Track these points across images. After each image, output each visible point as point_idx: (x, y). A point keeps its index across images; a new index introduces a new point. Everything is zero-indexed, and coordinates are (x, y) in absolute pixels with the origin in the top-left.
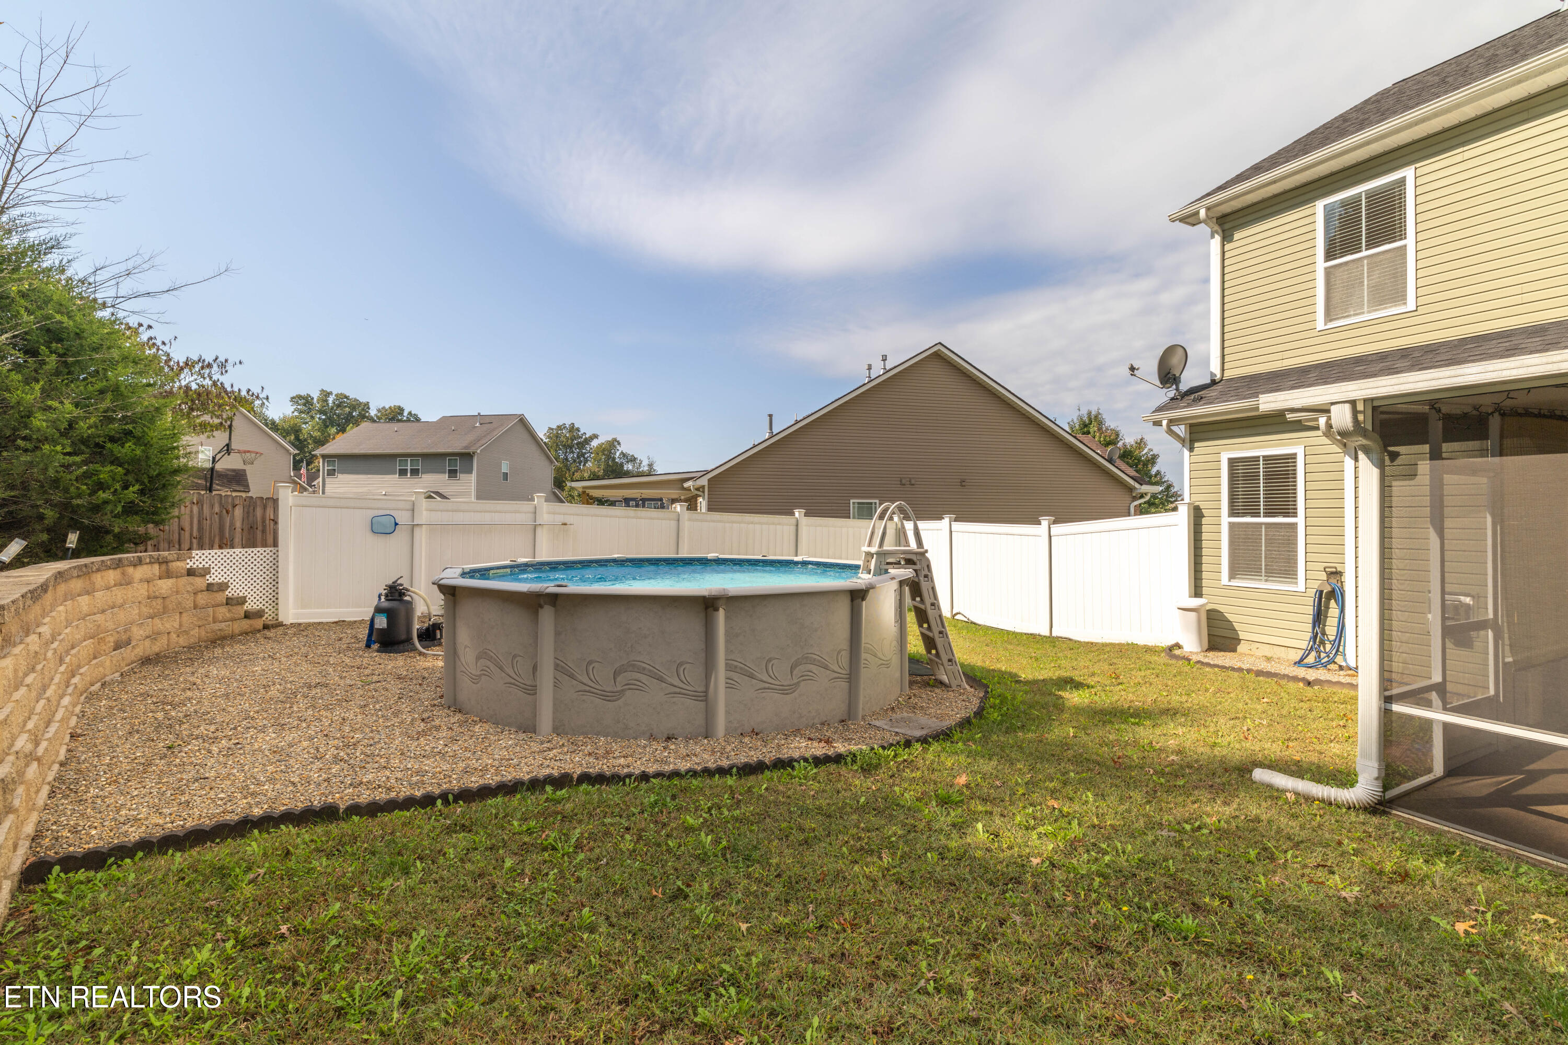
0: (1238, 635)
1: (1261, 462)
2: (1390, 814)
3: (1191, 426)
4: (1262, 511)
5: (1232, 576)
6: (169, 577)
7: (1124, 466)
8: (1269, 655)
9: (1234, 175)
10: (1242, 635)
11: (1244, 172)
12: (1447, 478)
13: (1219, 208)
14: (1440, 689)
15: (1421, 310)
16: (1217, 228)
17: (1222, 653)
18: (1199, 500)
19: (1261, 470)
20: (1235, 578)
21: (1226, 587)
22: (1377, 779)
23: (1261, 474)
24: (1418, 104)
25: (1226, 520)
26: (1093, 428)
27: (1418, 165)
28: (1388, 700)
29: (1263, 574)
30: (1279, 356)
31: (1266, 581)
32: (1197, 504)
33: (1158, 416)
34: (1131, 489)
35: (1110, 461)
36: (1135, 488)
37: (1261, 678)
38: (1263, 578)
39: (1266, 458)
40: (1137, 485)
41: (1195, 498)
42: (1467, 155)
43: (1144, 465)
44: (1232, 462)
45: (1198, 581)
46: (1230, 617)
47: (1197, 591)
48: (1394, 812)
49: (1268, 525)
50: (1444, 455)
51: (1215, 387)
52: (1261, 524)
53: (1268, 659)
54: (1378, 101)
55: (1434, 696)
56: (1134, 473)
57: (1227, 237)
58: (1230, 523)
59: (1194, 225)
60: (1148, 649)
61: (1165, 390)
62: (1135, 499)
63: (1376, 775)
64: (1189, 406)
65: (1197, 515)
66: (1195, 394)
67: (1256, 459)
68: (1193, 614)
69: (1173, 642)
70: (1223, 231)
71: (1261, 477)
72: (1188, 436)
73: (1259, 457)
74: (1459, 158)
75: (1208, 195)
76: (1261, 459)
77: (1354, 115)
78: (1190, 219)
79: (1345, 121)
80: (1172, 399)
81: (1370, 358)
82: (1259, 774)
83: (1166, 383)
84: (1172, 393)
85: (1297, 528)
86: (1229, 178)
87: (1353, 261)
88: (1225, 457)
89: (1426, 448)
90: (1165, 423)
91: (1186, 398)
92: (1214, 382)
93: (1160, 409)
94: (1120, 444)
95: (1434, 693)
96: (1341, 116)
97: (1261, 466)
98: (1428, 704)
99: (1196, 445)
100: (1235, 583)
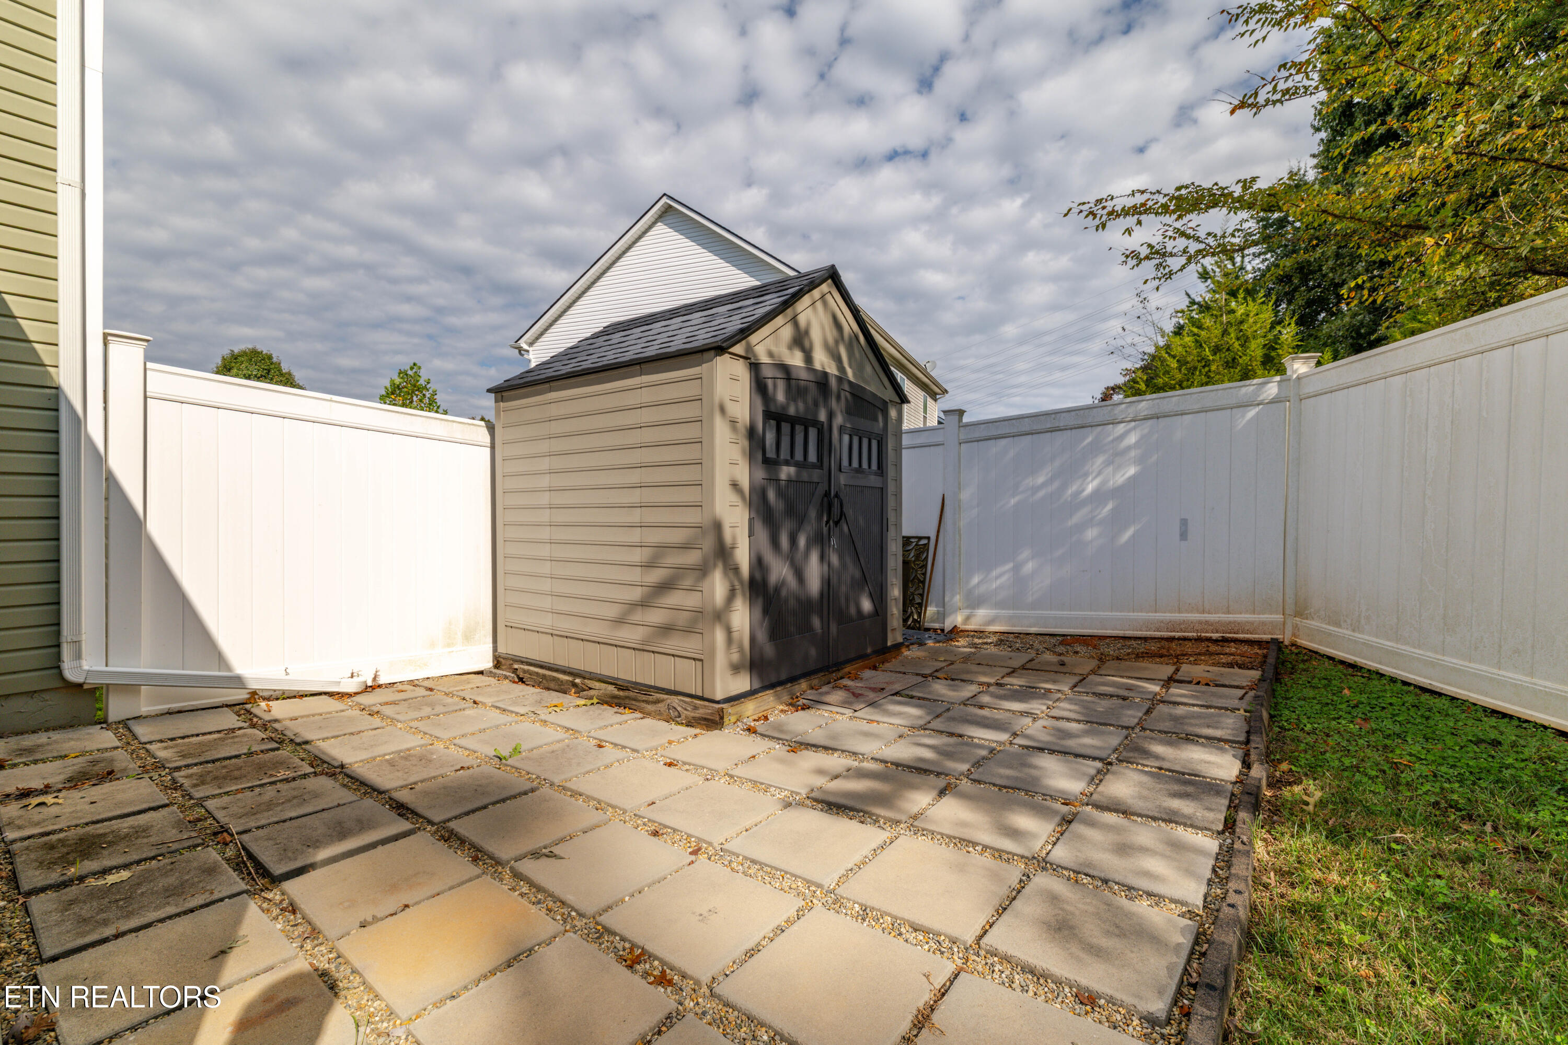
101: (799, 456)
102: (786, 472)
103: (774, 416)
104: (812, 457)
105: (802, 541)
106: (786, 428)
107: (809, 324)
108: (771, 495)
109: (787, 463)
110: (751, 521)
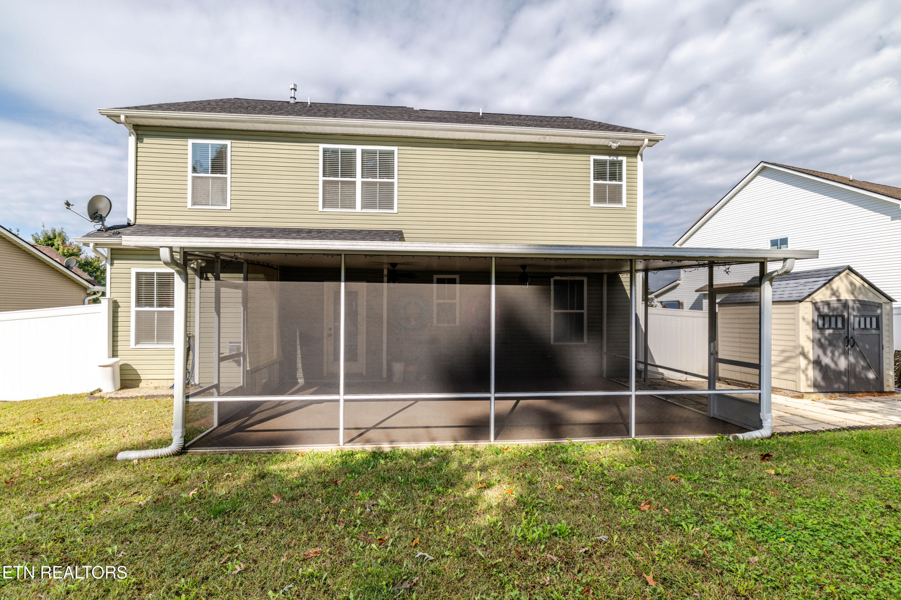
0: (140, 377)
1: (155, 276)
2: (187, 452)
3: (112, 249)
4: (155, 304)
5: (137, 342)
7: (80, 272)
8: (157, 385)
9: (147, 104)
10: (142, 377)
11: (154, 105)
12: (223, 290)
13: (133, 119)
14: (217, 387)
15: (233, 210)
16: (132, 131)
17: (129, 390)
18: (115, 296)
19: (155, 280)
20: (138, 344)
21: (133, 350)
22: (181, 437)
23: (155, 283)
24: (234, 113)
25: (134, 309)
26: (57, 242)
27: (233, 141)
28: (187, 397)
29: (155, 340)
30: (168, 217)
31: (157, 344)
32: (115, 299)
33: (87, 240)
34: (85, 289)
35: (68, 267)
36: (89, 288)
37: (148, 400)
38: (155, 342)
39: (158, 274)
40: (90, 286)
41: (113, 295)
42: (250, 145)
43: (101, 273)
44: (138, 275)
45: (115, 348)
46: (135, 367)
47: (114, 354)
48: (189, 451)
49: (158, 312)
50: (221, 279)
51: (129, 228)
52: (155, 311)
53: (156, 388)
54: (225, 102)
55: (214, 390)
56: (88, 277)
57: (139, 139)
58: (136, 311)
59: (118, 123)
60: (76, 397)
61: (93, 223)
62: (89, 295)
63: (181, 435)
64: (110, 236)
65: (115, 306)
66: (116, 230)
67: (152, 274)
68: (110, 369)
69: (96, 389)
70: (137, 134)
71: (155, 285)
72: (110, 256)
73: (154, 273)
74: (247, 145)
75: (128, 108)
76: (155, 274)
77: (213, 103)
78: (115, 118)
79: (209, 104)
80: (99, 230)
81: (211, 228)
82: (121, 456)
83: (95, 219)
84: (99, 226)
85: (173, 314)
86: (144, 104)
87: (205, 177)
88: (134, 271)
89: (242, 275)
90: (91, 245)
91: (109, 231)
92: (129, 225)
93: (88, 235)
94: (82, 256)
95: (214, 389)
96: (209, 101)
97: (155, 278)
98: (212, 395)
99: (115, 262)
100: (138, 346)
101: (833, 325)
102: (828, 332)
103: (822, 316)
104: (840, 325)
105: (837, 354)
106: (827, 319)
107: (838, 288)
108: (823, 340)
109: (828, 329)
110: (813, 345)
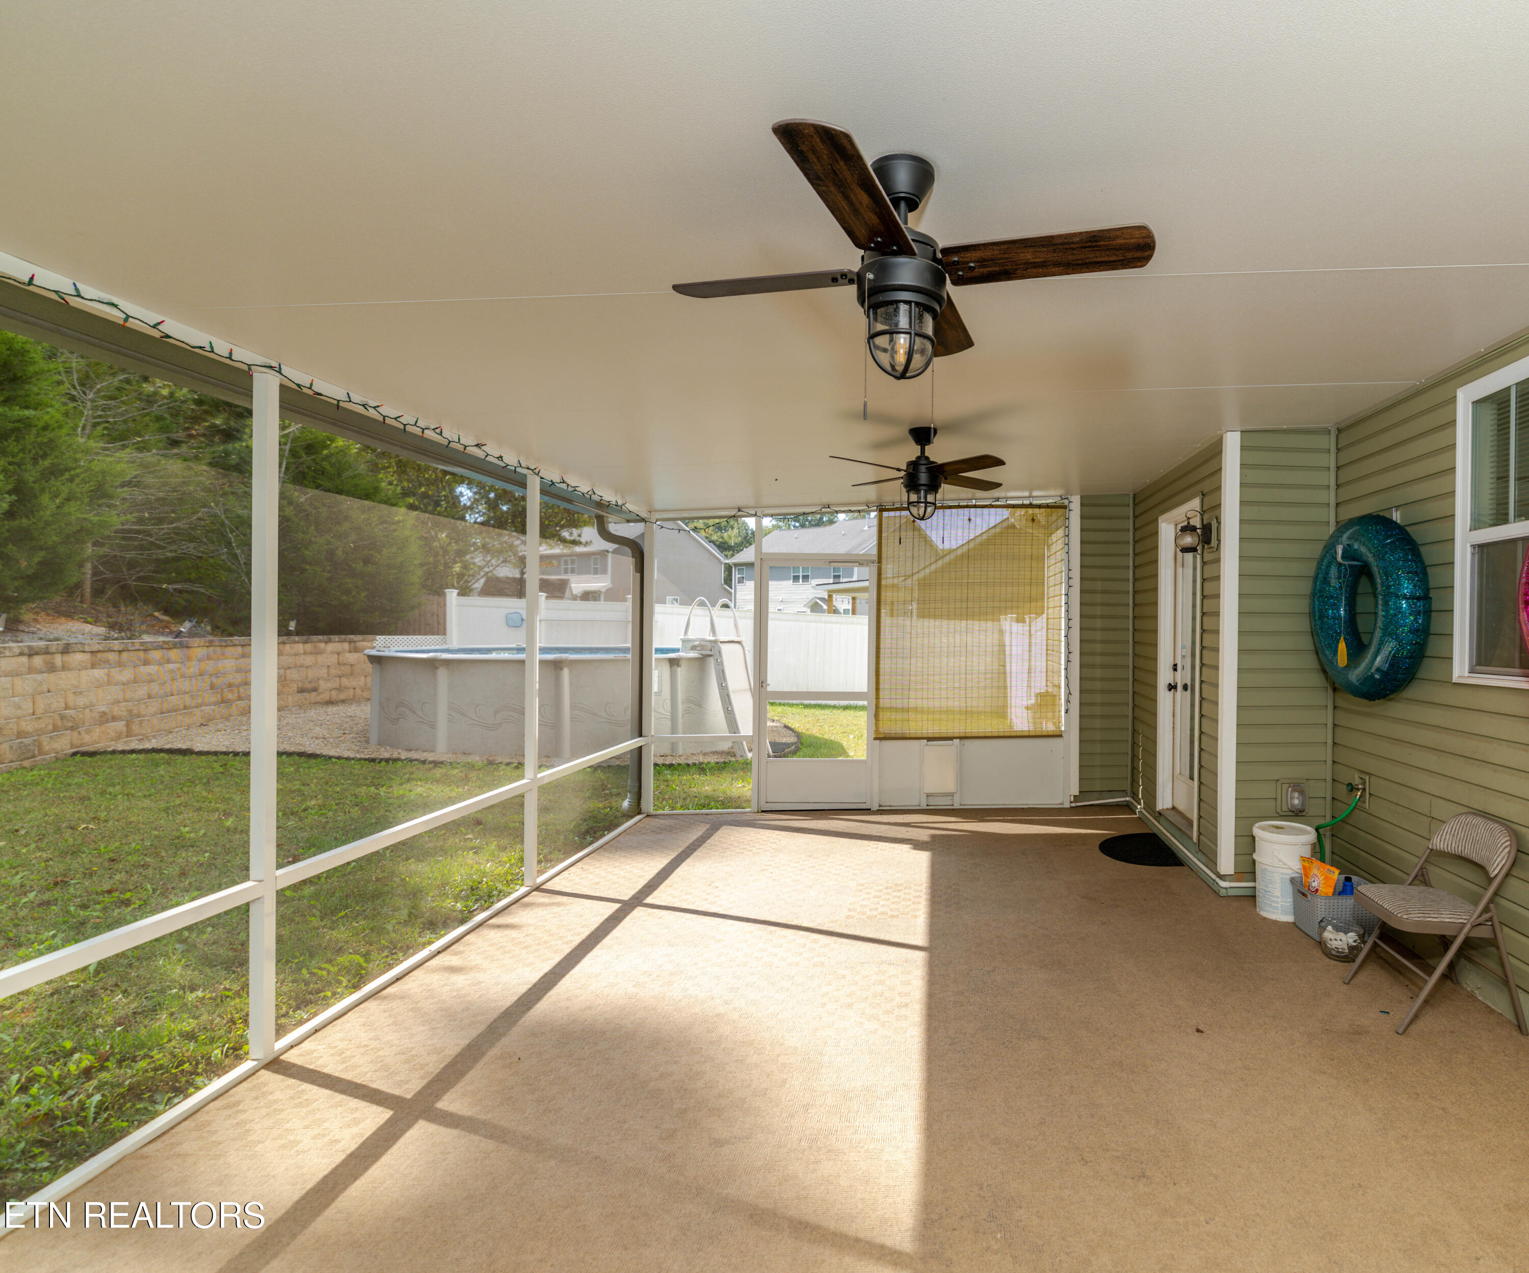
6: (356, 652)
